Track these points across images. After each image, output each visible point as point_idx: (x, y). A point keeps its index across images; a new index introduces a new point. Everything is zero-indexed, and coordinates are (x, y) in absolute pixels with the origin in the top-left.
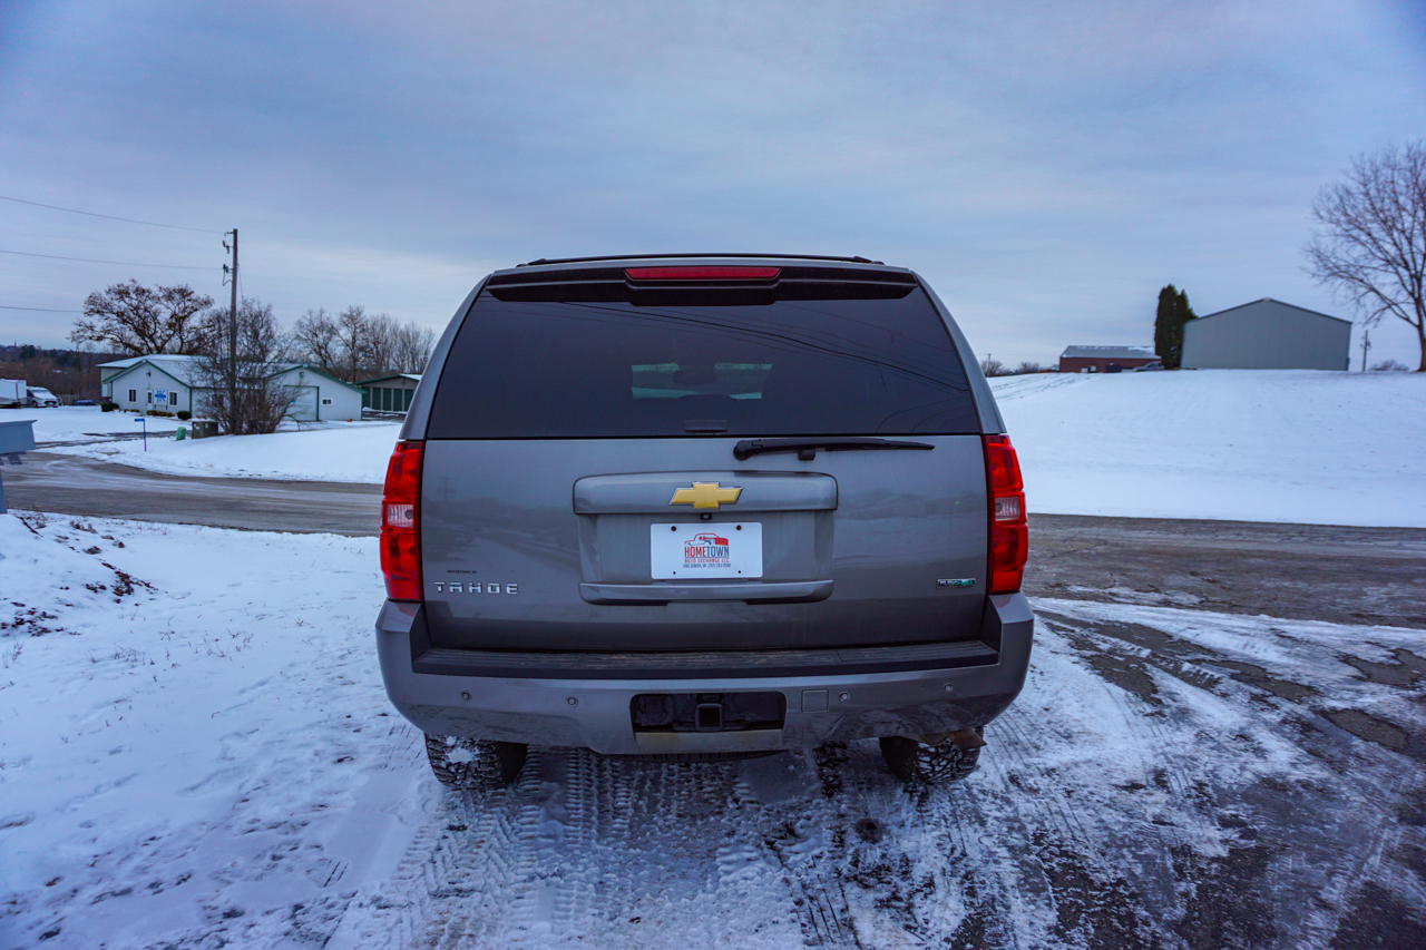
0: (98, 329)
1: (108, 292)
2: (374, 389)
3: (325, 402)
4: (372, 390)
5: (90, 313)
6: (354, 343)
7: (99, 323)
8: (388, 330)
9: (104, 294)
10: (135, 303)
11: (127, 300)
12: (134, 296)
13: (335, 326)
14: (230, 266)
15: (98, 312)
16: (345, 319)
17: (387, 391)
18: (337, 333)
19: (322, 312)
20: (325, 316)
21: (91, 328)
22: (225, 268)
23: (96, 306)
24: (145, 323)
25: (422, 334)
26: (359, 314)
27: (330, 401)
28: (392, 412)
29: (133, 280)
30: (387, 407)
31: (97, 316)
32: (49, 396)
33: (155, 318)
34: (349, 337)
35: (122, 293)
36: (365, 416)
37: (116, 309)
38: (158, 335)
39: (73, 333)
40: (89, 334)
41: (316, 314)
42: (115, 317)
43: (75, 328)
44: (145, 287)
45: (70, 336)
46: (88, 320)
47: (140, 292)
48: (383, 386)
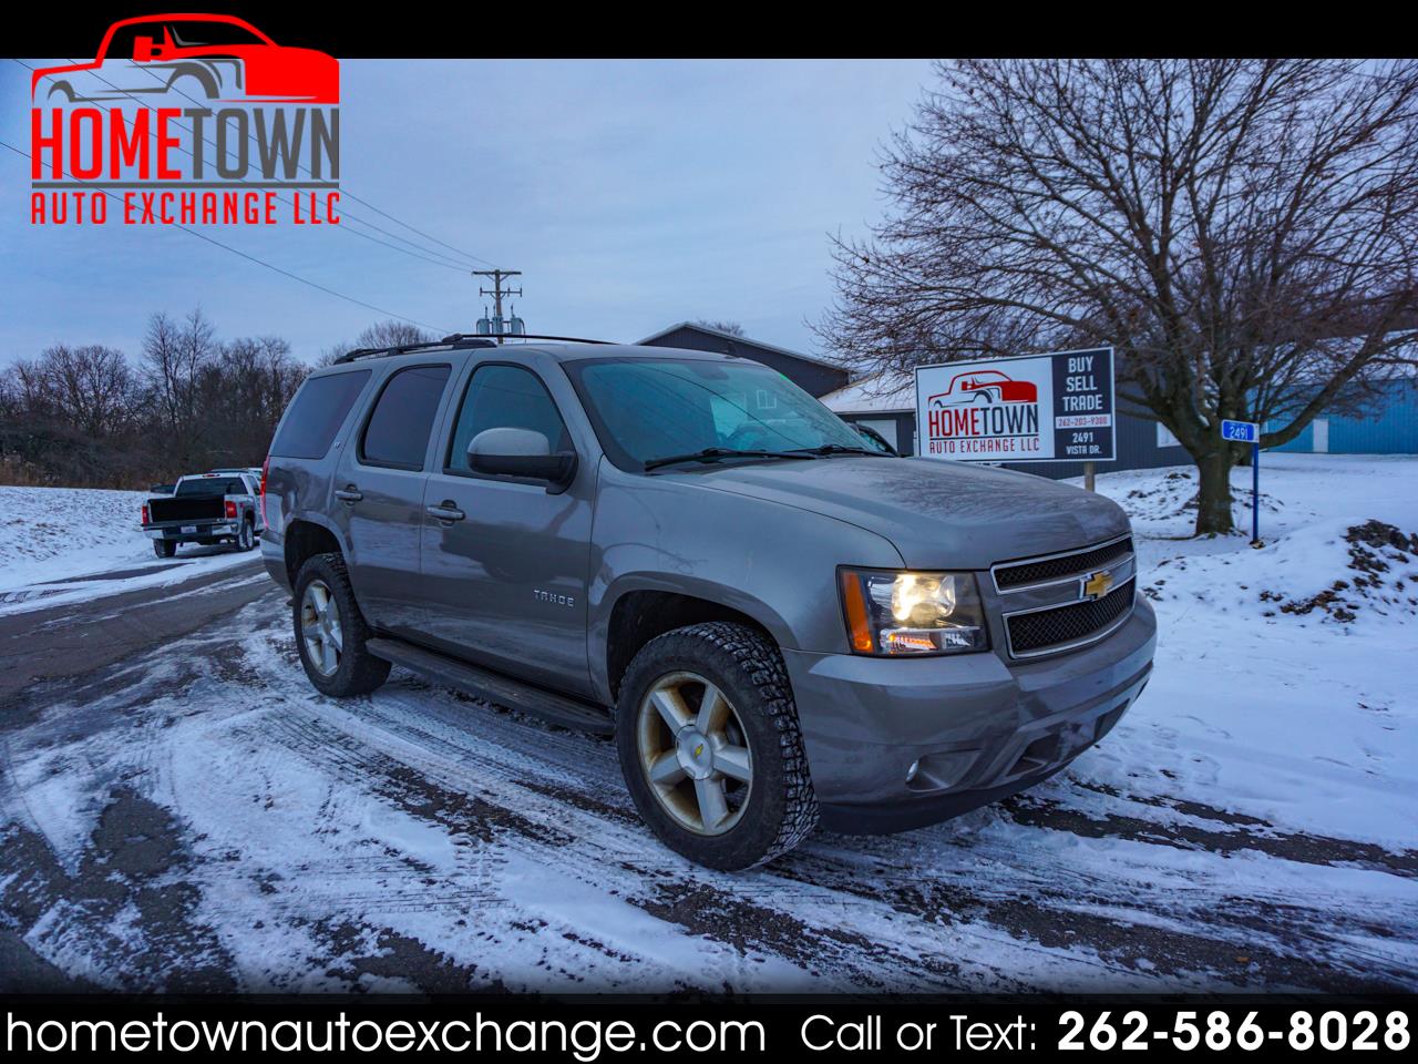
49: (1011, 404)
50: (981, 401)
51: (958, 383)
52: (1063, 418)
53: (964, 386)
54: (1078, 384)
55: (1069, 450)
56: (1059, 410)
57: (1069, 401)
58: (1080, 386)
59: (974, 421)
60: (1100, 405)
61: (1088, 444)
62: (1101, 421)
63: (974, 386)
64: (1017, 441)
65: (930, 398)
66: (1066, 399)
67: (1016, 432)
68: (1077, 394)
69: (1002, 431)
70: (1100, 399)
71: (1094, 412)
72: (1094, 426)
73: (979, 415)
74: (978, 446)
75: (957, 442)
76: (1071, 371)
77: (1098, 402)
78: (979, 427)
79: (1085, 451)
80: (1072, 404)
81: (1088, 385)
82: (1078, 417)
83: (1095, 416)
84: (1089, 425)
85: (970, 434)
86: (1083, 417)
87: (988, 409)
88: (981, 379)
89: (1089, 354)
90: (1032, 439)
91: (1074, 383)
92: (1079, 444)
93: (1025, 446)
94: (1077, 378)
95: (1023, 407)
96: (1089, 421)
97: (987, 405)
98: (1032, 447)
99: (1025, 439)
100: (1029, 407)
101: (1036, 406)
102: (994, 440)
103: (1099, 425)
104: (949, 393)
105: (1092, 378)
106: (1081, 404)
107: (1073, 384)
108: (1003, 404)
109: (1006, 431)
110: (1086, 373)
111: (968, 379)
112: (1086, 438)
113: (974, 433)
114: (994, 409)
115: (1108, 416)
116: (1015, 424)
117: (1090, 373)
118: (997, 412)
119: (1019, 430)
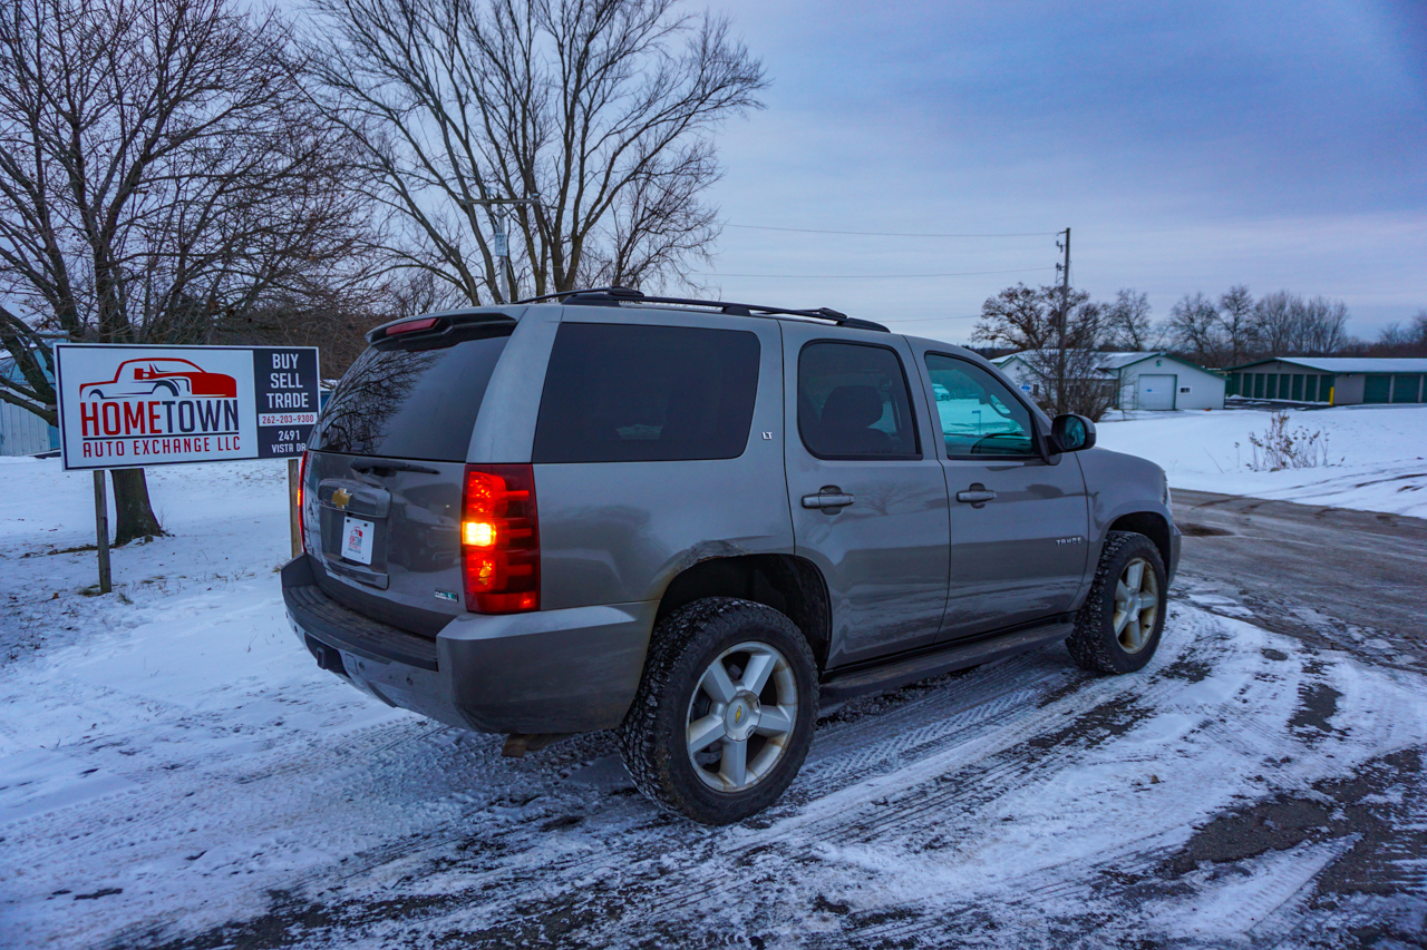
0: (992, 329)
1: (1000, 296)
2: (1245, 375)
3: (1183, 390)
4: (1242, 378)
5: (986, 315)
6: (1235, 325)
7: (993, 324)
8: (1287, 308)
9: (997, 298)
10: (1021, 303)
11: (1016, 301)
12: (1021, 297)
13: (1216, 309)
14: (1063, 264)
15: (992, 314)
16: (1227, 300)
17: (1260, 377)
18: (1217, 318)
19: (1199, 296)
20: (1204, 299)
21: (987, 329)
22: (1058, 266)
23: (991, 310)
24: (1029, 321)
25: (1332, 309)
26: (1243, 293)
27: (1188, 390)
28: (1263, 400)
29: (1020, 283)
30: (1258, 395)
31: (991, 318)
32: (945, 391)
33: (1037, 317)
34: (1231, 320)
35: (1011, 296)
36: (1227, 405)
37: (1007, 310)
38: (1040, 331)
39: (973, 334)
40: (985, 334)
41: (1193, 296)
42: (1005, 317)
43: (975, 330)
44: (1030, 288)
45: (970, 337)
46: (984, 322)
47: (1027, 292)
48: (1255, 371)
49: (204, 399)
50: (163, 394)
51: (129, 370)
52: (267, 415)
53: (139, 374)
54: (282, 380)
55: (274, 448)
56: (262, 406)
57: (274, 398)
58: (284, 383)
59: (152, 417)
60: (306, 403)
61: (295, 442)
62: (307, 418)
63: (152, 375)
64: (213, 440)
65: (82, 386)
66: (270, 395)
67: (210, 430)
68: (283, 391)
69: (193, 428)
70: (305, 397)
71: (300, 410)
72: (301, 423)
73: (160, 410)
74: (159, 447)
75: (129, 443)
76: (275, 367)
77: (304, 400)
78: (161, 424)
79: (291, 449)
80: (277, 400)
81: (293, 382)
82: (284, 415)
83: (301, 414)
84: (295, 423)
85: (148, 432)
86: (288, 414)
87: (174, 403)
88: (163, 367)
89: (294, 352)
90: (231, 437)
91: (279, 379)
92: (285, 442)
93: (223, 446)
94: (281, 375)
95: (219, 402)
96: (295, 419)
97: (171, 398)
98: (231, 445)
99: (223, 438)
100: (226, 402)
101: (235, 402)
102: (182, 439)
103: (306, 423)
104: (115, 381)
105: (297, 375)
106: (286, 401)
107: (278, 381)
108: (194, 399)
109: (198, 429)
110: (291, 370)
111: (145, 366)
112: (293, 436)
113: (152, 430)
114: (181, 404)
115: (315, 414)
116: (209, 419)
117: (296, 371)
118: (186, 408)
119: (215, 428)
